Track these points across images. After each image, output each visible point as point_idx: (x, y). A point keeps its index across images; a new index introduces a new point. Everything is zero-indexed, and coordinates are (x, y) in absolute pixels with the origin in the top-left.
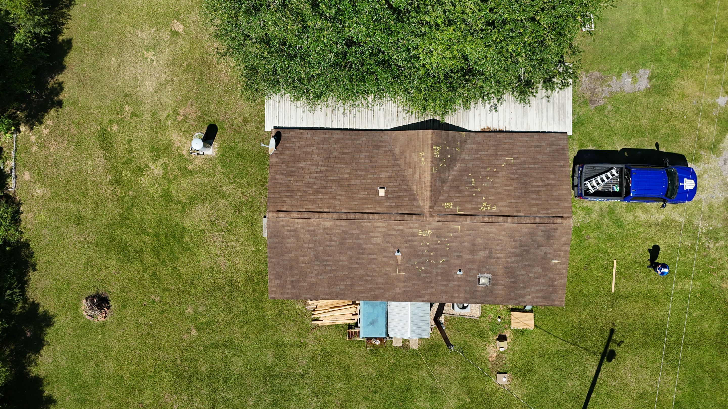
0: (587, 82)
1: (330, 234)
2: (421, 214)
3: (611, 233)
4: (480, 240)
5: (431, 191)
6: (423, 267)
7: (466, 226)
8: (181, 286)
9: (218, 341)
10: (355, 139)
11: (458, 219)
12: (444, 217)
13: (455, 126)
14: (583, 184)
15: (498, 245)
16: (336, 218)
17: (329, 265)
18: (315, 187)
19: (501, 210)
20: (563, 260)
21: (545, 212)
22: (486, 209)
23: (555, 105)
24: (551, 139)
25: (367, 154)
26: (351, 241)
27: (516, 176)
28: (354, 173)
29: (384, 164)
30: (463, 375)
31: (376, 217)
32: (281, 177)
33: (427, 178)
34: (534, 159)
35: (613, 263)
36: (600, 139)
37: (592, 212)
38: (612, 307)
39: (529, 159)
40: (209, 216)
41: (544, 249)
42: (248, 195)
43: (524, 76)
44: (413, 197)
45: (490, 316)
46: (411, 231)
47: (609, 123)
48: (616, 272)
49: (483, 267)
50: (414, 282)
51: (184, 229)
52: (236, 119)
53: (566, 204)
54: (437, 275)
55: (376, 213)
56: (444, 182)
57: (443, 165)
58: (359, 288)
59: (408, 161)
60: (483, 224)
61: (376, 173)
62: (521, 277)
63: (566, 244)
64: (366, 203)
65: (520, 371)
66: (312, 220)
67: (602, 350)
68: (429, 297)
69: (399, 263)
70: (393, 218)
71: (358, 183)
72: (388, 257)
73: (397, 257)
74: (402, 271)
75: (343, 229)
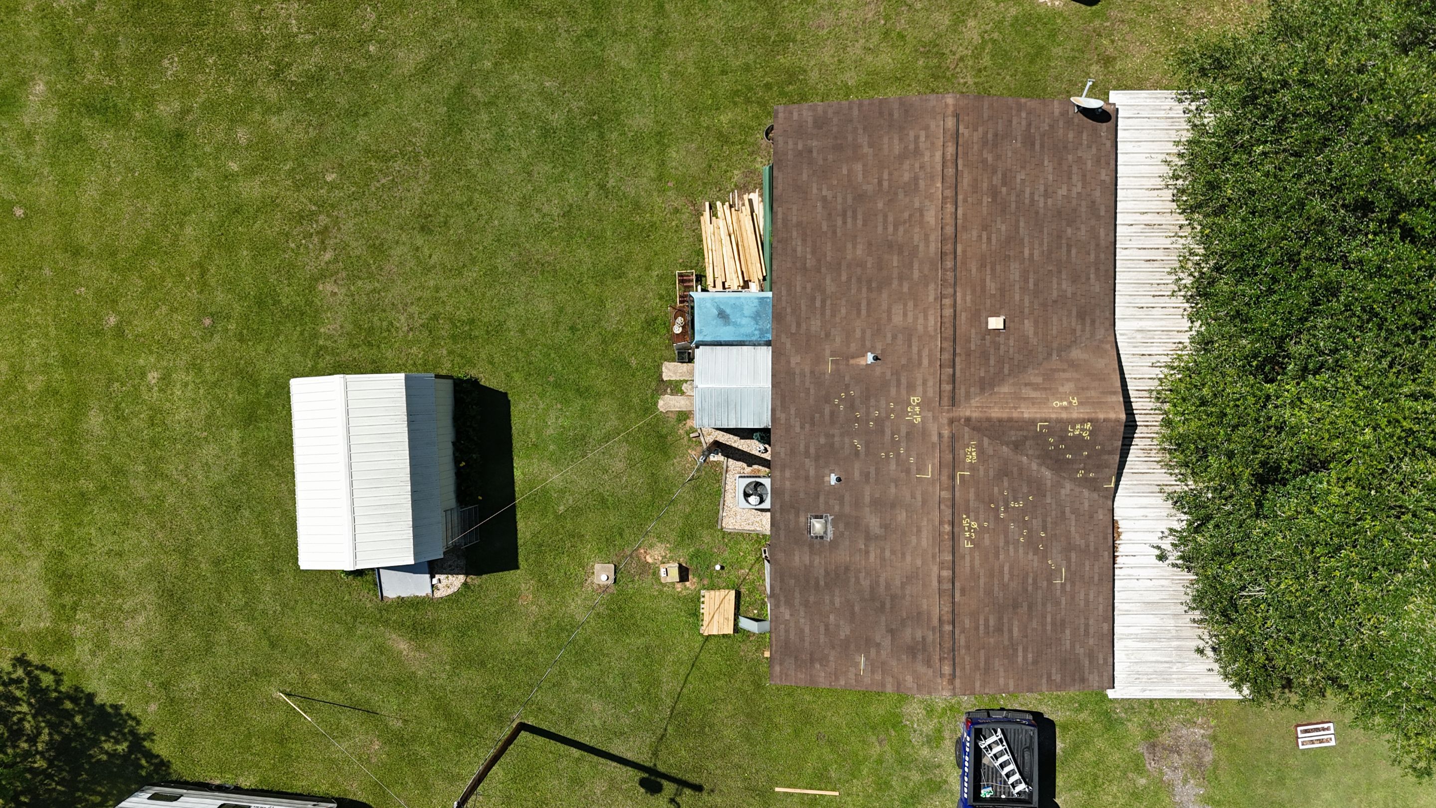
0: (1192, 738)
1: (910, 221)
2: (953, 402)
3: (892, 786)
4: (902, 516)
5: (1000, 421)
6: (845, 407)
7: (930, 489)
9: (668, 17)
10: (1097, 269)
11: (946, 472)
12: (948, 446)
14: (994, 728)
15: (893, 552)
16: (945, 231)
17: (845, 223)
18: (1004, 189)
19: (964, 557)
20: (865, 680)
21: (963, 642)
22: (966, 529)
24: (1101, 656)
25: (1069, 295)
26: (895, 264)
27: (1030, 588)
28: (1031, 269)
29: (1050, 327)
30: (610, 498)
31: (948, 312)
32: (1024, 123)
33: (1027, 412)
34: (1063, 622)
35: (833, 789)
36: (1079, 764)
37: (932, 748)
38: (746, 789)
39: (1063, 613)
41: (887, 642)
42: (958, 70)
43: (1246, 597)
44: (986, 385)
45: (725, 550)
46: (919, 382)
48: (815, 795)
49: (847, 525)
50: (812, 391)
52: (1113, 41)
53: (978, 684)
54: (827, 436)
55: (955, 311)
56: (1017, 447)
57: (1051, 444)
58: (798, 284)
59: (1056, 375)
60: (937, 523)
61: (1031, 313)
62: (827, 598)
63: (899, 685)
64: (974, 291)
65: (619, 608)
66: (939, 185)
67: (661, 768)
68: (783, 422)
69: (852, 362)
70: (945, 345)
71: (1012, 277)
72: (863, 339)
73: (864, 356)
74: (834, 367)
75: (922, 248)
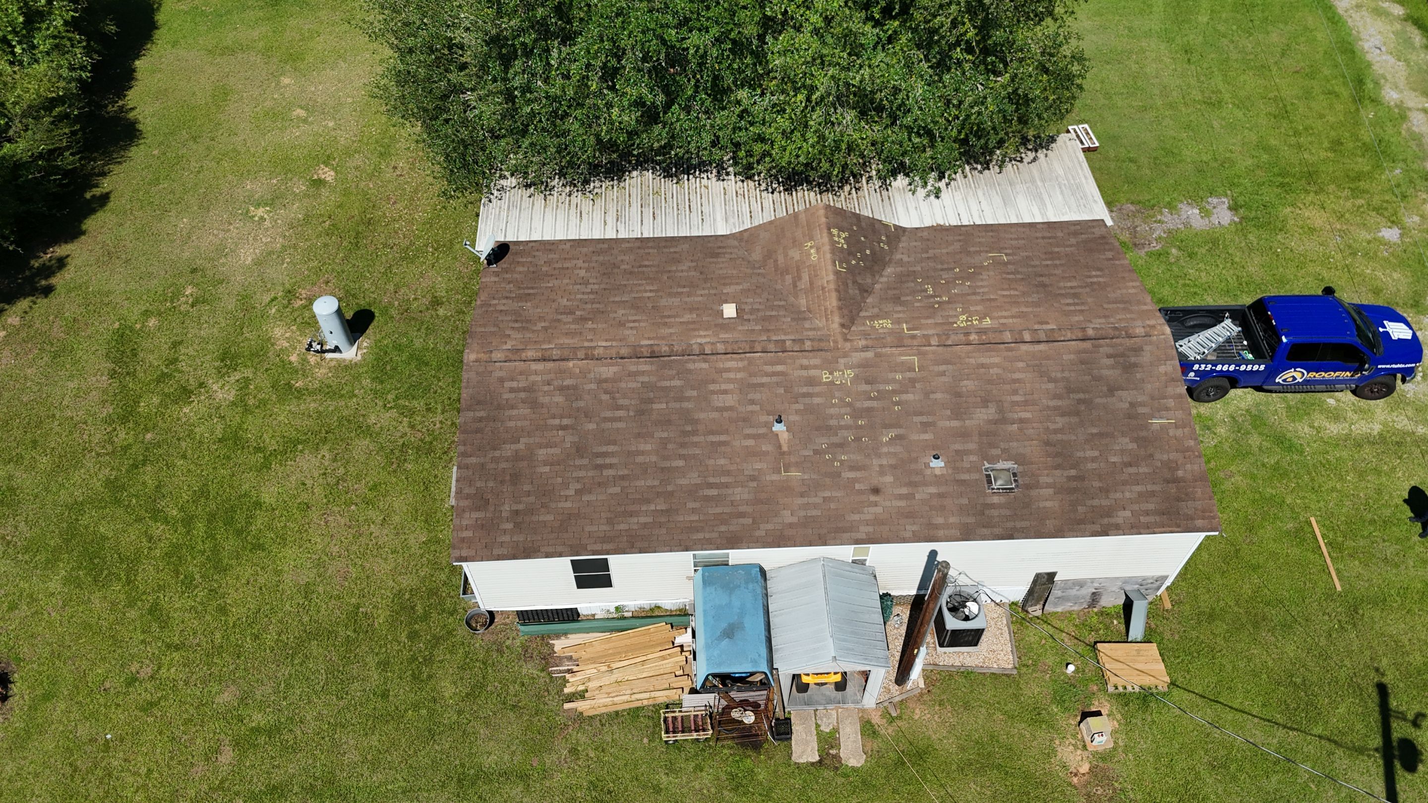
1: (613, 393)
2: (824, 340)
4: (968, 385)
5: (840, 300)
6: (843, 454)
7: (930, 356)
10: (665, 248)
11: (908, 343)
12: (877, 343)
15: (1015, 392)
16: (626, 355)
17: (611, 466)
18: (578, 313)
19: (1003, 324)
20: (1179, 419)
22: (969, 323)
23: (1063, 188)
25: (694, 264)
26: (664, 406)
27: (1020, 276)
28: (667, 290)
29: (730, 275)
31: (720, 347)
32: (504, 301)
33: (827, 278)
34: (1048, 253)
35: (1309, 524)
37: (1215, 425)
38: (1354, 626)
39: (1038, 254)
40: (324, 474)
41: (1126, 395)
42: (425, 430)
44: (800, 316)
45: (1044, 663)
46: (804, 373)
47: (1185, 274)
48: (1326, 544)
49: (992, 445)
50: (827, 494)
51: (258, 504)
52: (416, 299)
54: (882, 473)
55: (719, 342)
56: (866, 291)
57: (858, 263)
58: (688, 518)
59: (782, 265)
60: (969, 347)
61: (715, 288)
62: (1090, 466)
63: (1173, 380)
64: (695, 330)
66: (571, 364)
67: (1377, 742)
68: (870, 529)
69: (785, 448)
71: (677, 304)
72: (756, 437)
73: (777, 435)
74: (792, 469)
75: (646, 379)
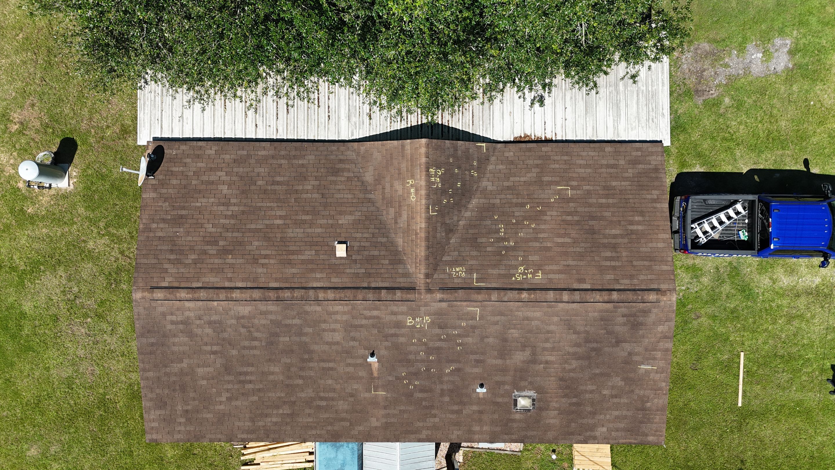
0: (690, 60)
1: (249, 327)
2: (412, 289)
3: (735, 308)
4: (514, 333)
5: (428, 247)
6: (417, 380)
7: (489, 309)
8: (18, 411)
10: (295, 157)
11: (475, 296)
12: (451, 293)
13: (469, 133)
14: (689, 229)
15: (547, 340)
16: (257, 298)
17: (250, 382)
18: (221, 243)
19: (550, 279)
20: (661, 365)
21: (627, 281)
22: (525, 277)
23: (641, 95)
24: (634, 154)
25: (317, 183)
26: (287, 339)
27: (576, 218)
28: (293, 217)
29: (346, 200)
31: (331, 294)
32: (161, 225)
33: (420, 224)
34: (606, 188)
35: (739, 357)
36: (713, 153)
37: (702, 275)
38: (740, 430)
39: (598, 188)
40: (63, 292)
41: (627, 346)
44: (396, 258)
45: (539, 449)
46: (394, 318)
47: (728, 127)
48: (744, 372)
49: (522, 379)
50: (402, 408)
51: (23, 315)
53: (665, 268)
54: (442, 395)
55: (330, 288)
56: (451, 231)
57: (448, 202)
58: (305, 420)
59: (388, 195)
60: (520, 303)
61: (332, 217)
62: (588, 396)
64: (312, 270)
66: (215, 303)
69: (375, 374)
70: (360, 297)
71: (300, 235)
72: (355, 365)
73: (371, 364)
74: (380, 389)
75: (273, 317)
